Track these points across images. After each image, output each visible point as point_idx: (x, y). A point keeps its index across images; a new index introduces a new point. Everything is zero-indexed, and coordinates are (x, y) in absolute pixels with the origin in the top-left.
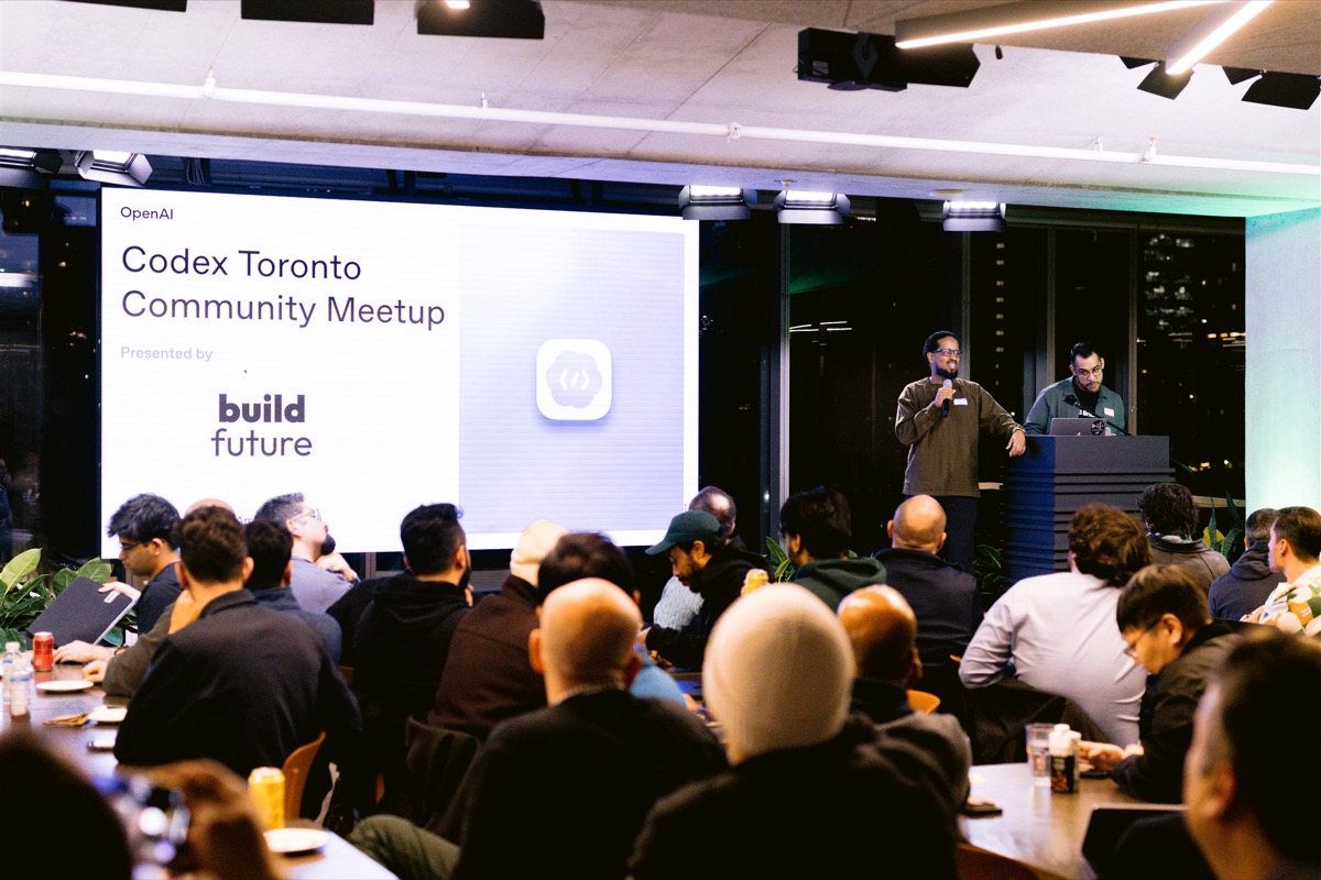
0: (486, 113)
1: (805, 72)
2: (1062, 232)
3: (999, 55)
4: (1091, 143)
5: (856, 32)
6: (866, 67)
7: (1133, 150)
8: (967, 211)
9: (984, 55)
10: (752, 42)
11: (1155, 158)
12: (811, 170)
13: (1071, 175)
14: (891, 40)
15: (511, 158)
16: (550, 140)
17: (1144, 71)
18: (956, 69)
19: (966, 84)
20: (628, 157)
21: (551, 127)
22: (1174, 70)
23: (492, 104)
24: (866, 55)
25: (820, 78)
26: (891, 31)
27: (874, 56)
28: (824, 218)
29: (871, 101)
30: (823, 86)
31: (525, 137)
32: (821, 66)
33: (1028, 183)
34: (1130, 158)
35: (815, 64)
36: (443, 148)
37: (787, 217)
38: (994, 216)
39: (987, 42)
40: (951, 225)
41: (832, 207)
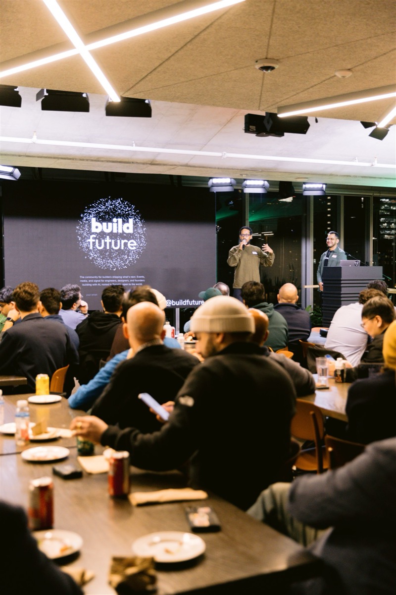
0: (134, 148)
1: (247, 130)
2: (347, 198)
3: (317, 121)
4: (353, 160)
5: (264, 114)
6: (268, 127)
7: (369, 162)
8: (313, 188)
9: (311, 120)
10: (229, 121)
11: (377, 165)
12: (255, 172)
13: (346, 171)
14: (276, 114)
15: (145, 166)
16: (159, 159)
17: (371, 129)
18: (300, 126)
19: (305, 133)
20: (187, 166)
21: (159, 154)
22: (381, 125)
23: (137, 145)
24: (268, 122)
25: (253, 132)
26: (275, 111)
27: (271, 122)
28: (260, 191)
29: (271, 140)
30: (254, 135)
31: (149, 158)
32: (253, 128)
33: (331, 175)
34: (368, 165)
35: (251, 127)
36: (120, 162)
37: (247, 191)
38: (321, 190)
39: (312, 114)
40: (306, 193)
41: (263, 187)
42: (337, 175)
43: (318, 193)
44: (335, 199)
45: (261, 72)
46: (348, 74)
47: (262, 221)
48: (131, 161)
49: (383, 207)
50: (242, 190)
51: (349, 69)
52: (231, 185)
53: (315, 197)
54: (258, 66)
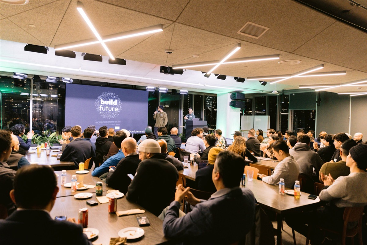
0: (119, 75)
1: (161, 72)
2: (195, 95)
3: (186, 71)
4: (198, 83)
5: (167, 67)
6: (169, 71)
7: (204, 84)
8: (183, 92)
9: (184, 70)
10: (155, 67)
11: (206, 85)
12: (163, 85)
13: (196, 87)
14: (172, 67)
15: (122, 81)
16: (128, 79)
17: (204, 74)
18: (180, 72)
19: (182, 74)
20: (138, 82)
21: (128, 77)
22: (208, 74)
23: (120, 74)
24: (169, 70)
25: (163, 72)
26: (172, 66)
27: (170, 70)
28: (165, 92)
29: (170, 76)
30: (164, 74)
31: (124, 79)
32: (163, 71)
33: (190, 88)
34: (203, 85)
35: (162, 71)
36: (113, 80)
37: (160, 91)
38: (187, 92)
39: (184, 68)
40: (181, 93)
41: (166, 90)
42: (192, 88)
43: (185, 94)
44: (191, 95)
45: (167, 54)
46: (198, 57)
47: (165, 102)
48: (117, 79)
49: (208, 97)
50: (158, 91)
51: (198, 55)
52: (154, 89)
53: (184, 95)
54: (166, 52)
